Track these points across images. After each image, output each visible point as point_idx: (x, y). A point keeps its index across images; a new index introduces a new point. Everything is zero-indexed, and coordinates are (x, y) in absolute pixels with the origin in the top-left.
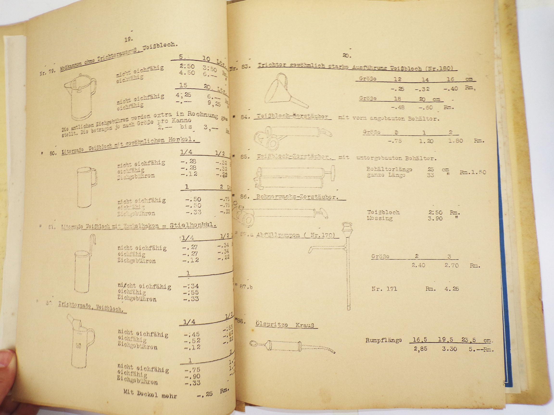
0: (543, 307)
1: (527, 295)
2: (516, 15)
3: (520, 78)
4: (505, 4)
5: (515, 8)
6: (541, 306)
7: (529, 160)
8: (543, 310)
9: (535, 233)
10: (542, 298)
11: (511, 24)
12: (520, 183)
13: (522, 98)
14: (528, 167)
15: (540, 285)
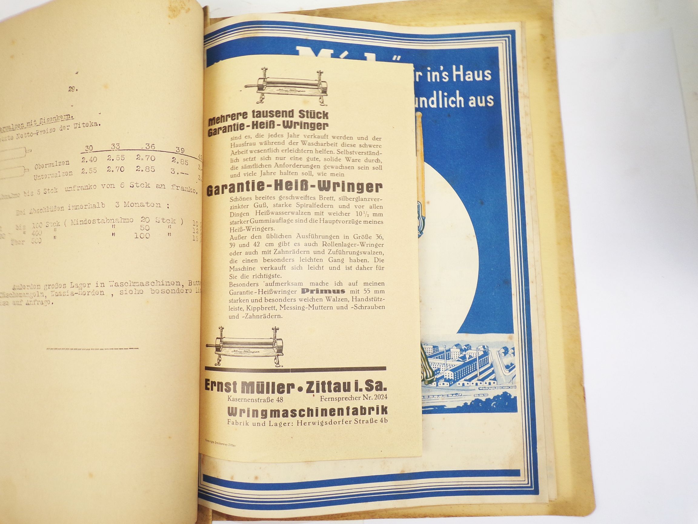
0: (584, 394)
1: (566, 380)
2: (554, 47)
3: (559, 120)
4: (542, 35)
5: (553, 39)
6: (582, 394)
7: (569, 217)
8: (585, 398)
9: (576, 304)
10: (583, 383)
11: (548, 58)
12: (559, 243)
13: (561, 143)
14: (568, 226)
15: (582, 367)
